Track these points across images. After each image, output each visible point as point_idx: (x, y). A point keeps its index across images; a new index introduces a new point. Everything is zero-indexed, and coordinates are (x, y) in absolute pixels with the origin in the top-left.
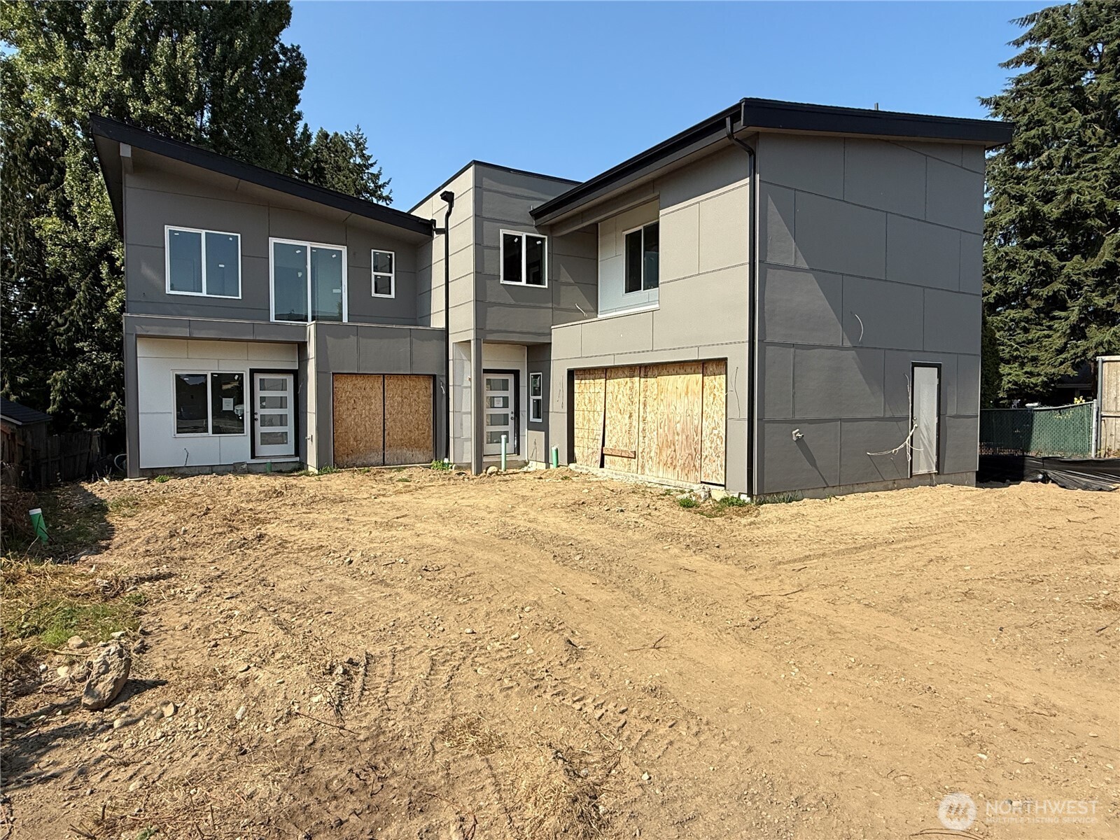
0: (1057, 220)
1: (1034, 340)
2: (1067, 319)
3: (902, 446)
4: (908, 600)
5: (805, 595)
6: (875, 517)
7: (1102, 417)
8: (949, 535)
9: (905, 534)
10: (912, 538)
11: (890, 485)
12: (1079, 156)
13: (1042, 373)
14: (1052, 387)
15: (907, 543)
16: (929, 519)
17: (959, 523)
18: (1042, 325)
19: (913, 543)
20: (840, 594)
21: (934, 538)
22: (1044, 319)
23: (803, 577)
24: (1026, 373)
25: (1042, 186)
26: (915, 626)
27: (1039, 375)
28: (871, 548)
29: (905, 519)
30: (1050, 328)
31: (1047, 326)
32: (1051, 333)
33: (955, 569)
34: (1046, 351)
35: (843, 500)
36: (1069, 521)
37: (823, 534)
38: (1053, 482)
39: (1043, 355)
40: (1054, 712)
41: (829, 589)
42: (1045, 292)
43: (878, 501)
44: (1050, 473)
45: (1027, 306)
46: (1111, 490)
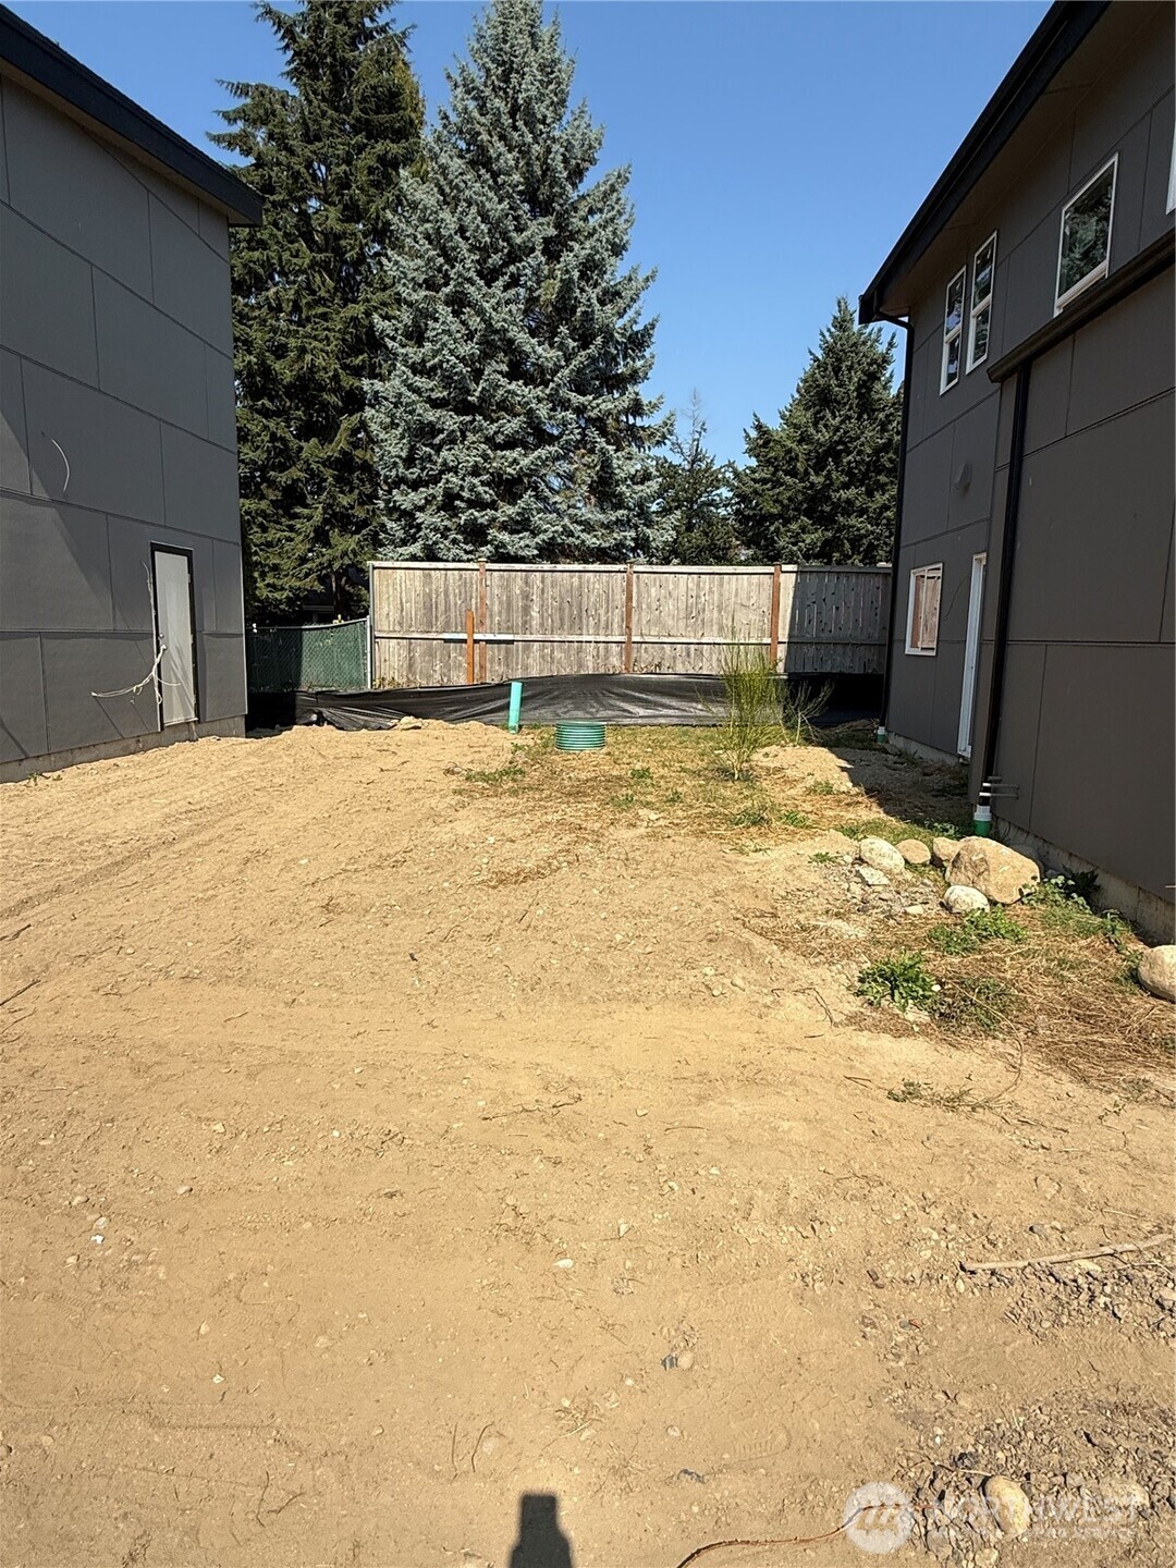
0: (291, 385)
1: (275, 543)
2: (309, 518)
3: (147, 680)
4: (248, 944)
5: (47, 990)
6: (130, 801)
7: (376, 638)
8: (251, 812)
9: (187, 823)
10: (201, 828)
11: (132, 745)
12: (310, 306)
13: (287, 587)
14: (298, 606)
15: (196, 838)
16: (212, 791)
17: (256, 793)
18: (281, 524)
19: (205, 836)
20: (123, 967)
21: (233, 821)
22: (283, 516)
23: (29, 950)
24: (268, 585)
25: (271, 335)
26: (289, 997)
27: (283, 589)
28: (142, 858)
29: (179, 796)
30: (291, 528)
31: (288, 526)
32: (293, 535)
33: (286, 868)
34: (289, 558)
35: (59, 778)
36: (382, 770)
37: (43, 848)
38: (329, 723)
39: (286, 564)
40: (575, 1091)
41: (95, 961)
42: (283, 478)
43: (119, 773)
44: (326, 713)
45: (263, 497)
46: (390, 728)
